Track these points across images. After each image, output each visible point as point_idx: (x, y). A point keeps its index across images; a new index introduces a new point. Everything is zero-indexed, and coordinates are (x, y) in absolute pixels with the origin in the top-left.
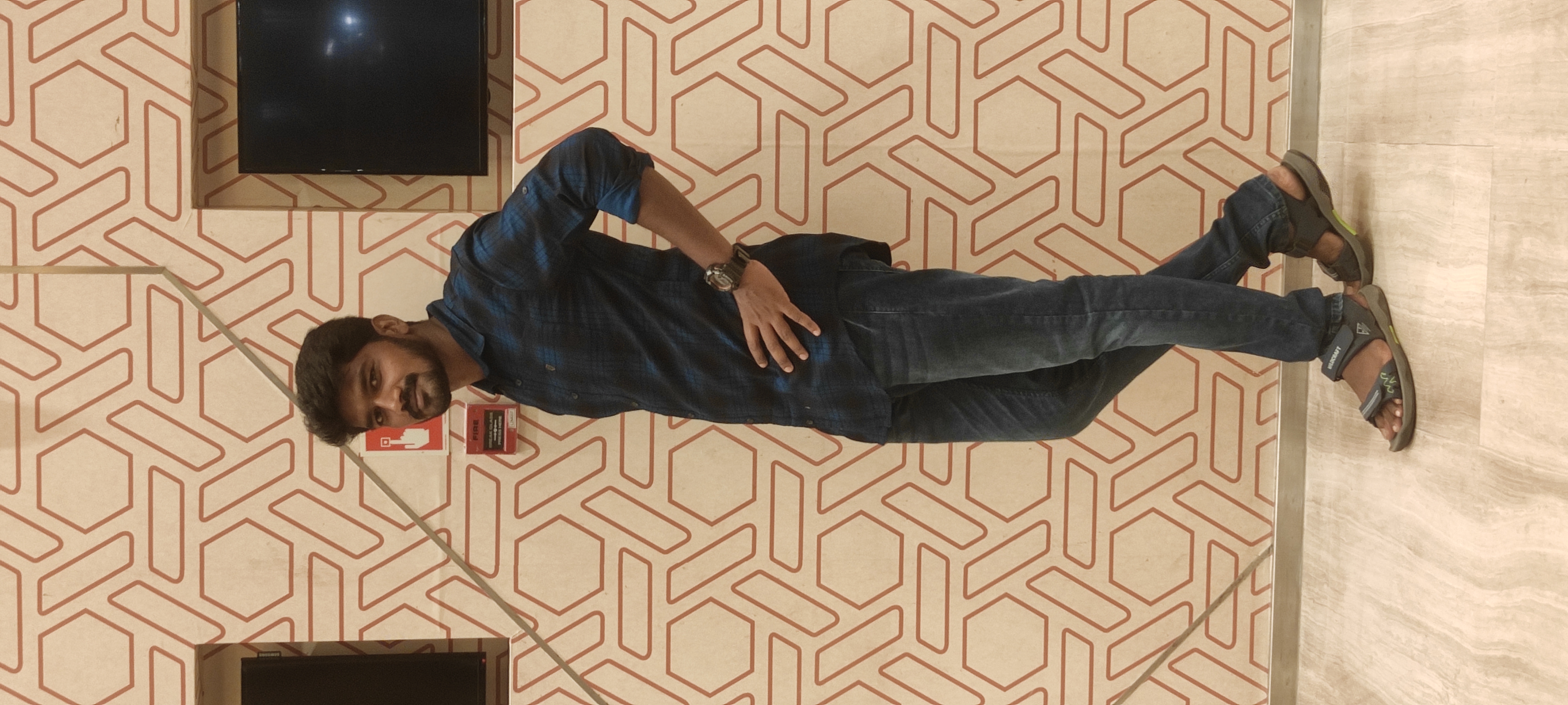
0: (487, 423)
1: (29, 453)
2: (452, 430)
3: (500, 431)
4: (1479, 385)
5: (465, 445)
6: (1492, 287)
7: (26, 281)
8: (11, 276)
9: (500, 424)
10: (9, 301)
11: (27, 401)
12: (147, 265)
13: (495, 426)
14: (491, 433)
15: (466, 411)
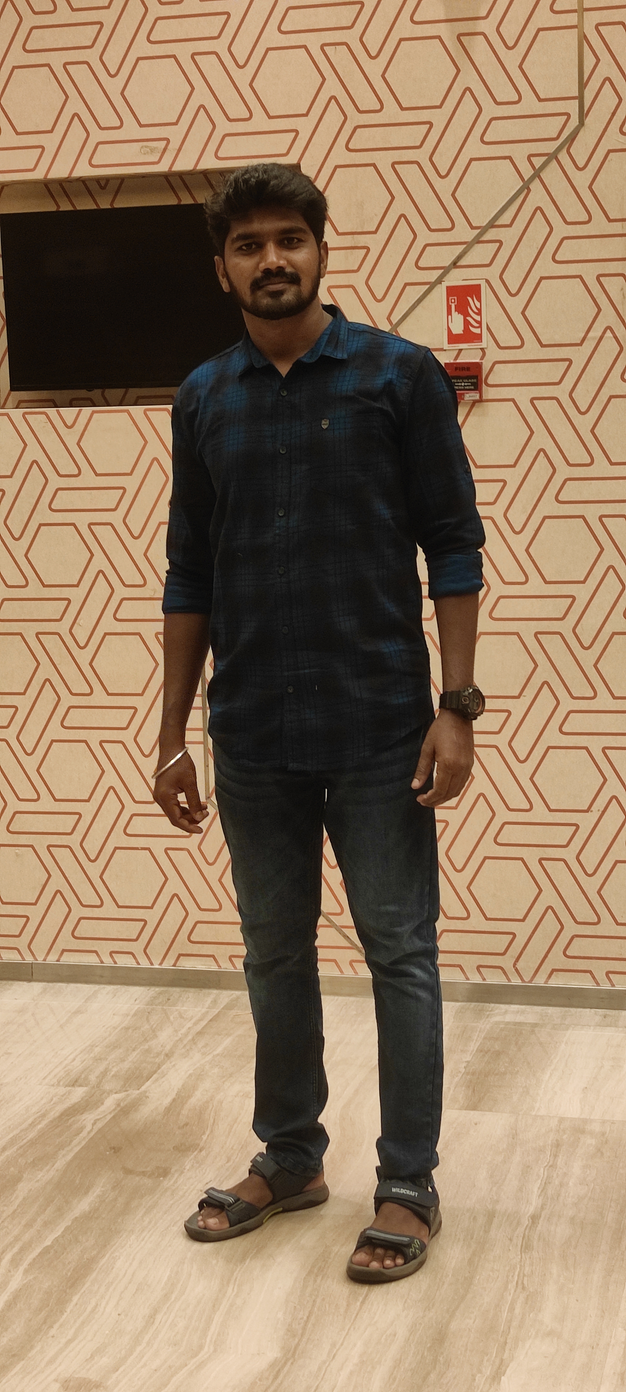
0: (468, 378)
1: (442, 30)
2: (463, 351)
3: (463, 388)
4: (490, 1110)
5: (452, 361)
6: (561, 1120)
7: (572, 19)
8: (576, 8)
9: (467, 387)
10: (556, 8)
11: (481, 26)
12: (585, 112)
13: (466, 384)
14: (461, 381)
15: (478, 361)
